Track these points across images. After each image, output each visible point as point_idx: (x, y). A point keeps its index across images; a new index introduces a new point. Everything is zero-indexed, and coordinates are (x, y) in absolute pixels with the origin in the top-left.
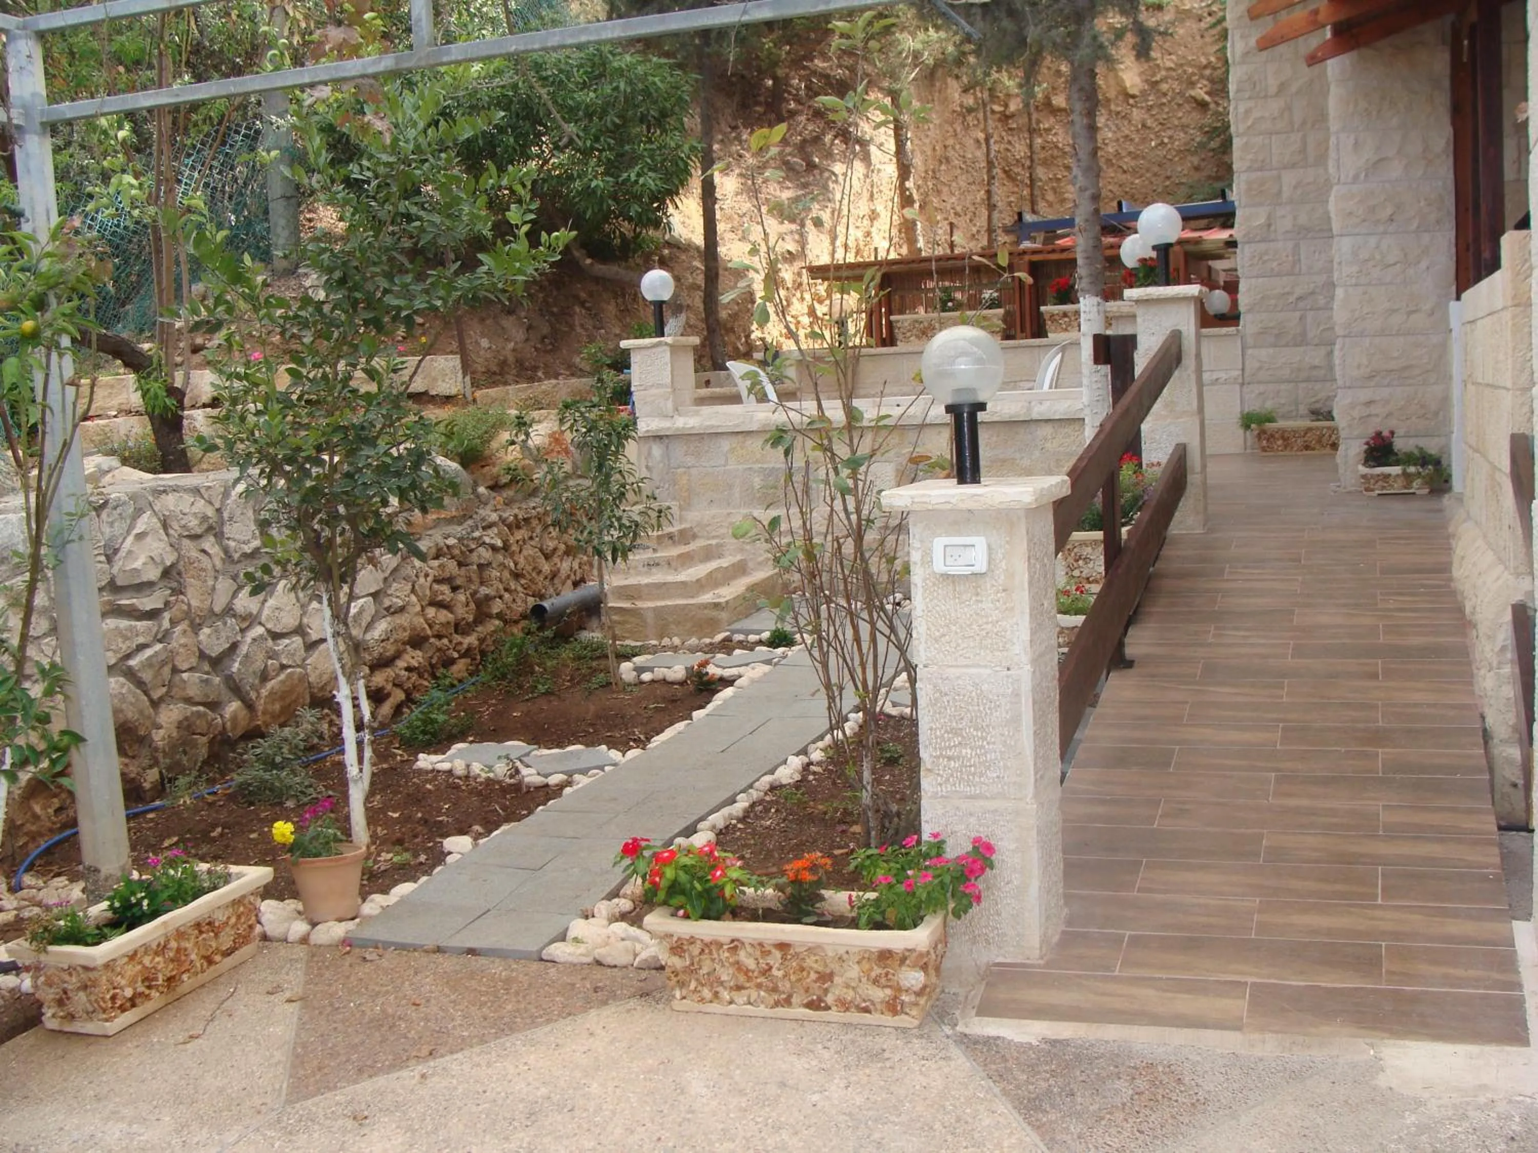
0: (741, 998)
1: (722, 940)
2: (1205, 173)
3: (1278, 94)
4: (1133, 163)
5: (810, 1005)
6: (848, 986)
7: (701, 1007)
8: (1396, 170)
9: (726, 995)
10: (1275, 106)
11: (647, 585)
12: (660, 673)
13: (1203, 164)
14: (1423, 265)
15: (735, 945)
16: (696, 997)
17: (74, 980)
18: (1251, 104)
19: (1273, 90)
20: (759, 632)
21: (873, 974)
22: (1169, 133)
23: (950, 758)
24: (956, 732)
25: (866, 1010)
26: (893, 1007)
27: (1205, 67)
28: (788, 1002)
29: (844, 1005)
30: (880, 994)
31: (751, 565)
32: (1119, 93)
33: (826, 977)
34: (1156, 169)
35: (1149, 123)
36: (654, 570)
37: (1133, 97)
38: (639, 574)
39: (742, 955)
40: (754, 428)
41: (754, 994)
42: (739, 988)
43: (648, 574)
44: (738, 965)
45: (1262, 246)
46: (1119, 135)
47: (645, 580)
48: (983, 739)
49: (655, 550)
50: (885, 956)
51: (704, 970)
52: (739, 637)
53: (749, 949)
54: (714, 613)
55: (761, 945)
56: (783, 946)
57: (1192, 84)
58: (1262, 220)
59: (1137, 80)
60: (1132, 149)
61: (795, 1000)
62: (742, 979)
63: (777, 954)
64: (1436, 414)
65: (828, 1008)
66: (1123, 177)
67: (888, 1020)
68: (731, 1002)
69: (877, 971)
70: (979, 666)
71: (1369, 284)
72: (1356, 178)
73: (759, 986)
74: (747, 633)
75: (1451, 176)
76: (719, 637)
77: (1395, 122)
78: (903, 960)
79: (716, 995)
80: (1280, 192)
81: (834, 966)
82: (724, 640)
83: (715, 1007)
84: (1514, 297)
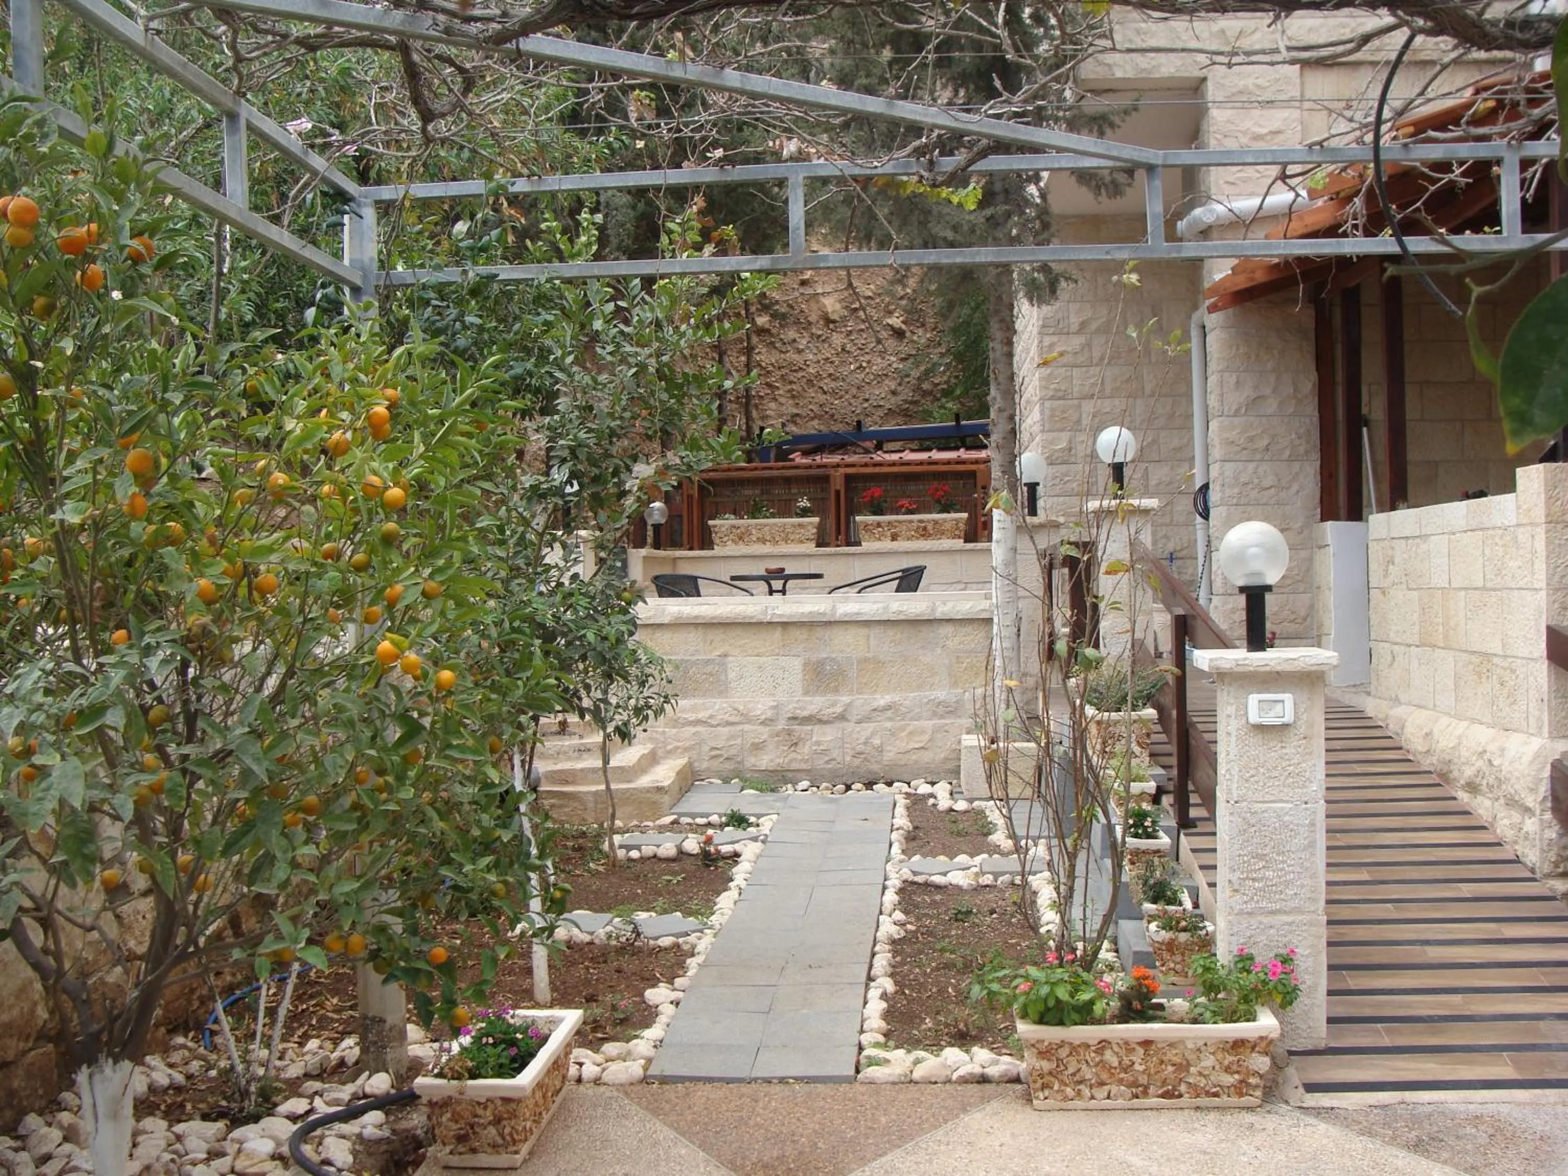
0: (1101, 1093)
1: (1091, 1042)
2: (901, 397)
3: (1079, 332)
4: (833, 385)
5: (1166, 1095)
6: (1200, 1074)
7: (1064, 1105)
8: (1271, 406)
9: (1087, 1092)
10: (1077, 342)
11: (582, 770)
12: (648, 851)
13: (900, 389)
14: (1295, 488)
15: (1104, 1044)
16: (1059, 1096)
17: (488, 1113)
18: (1055, 339)
19: (1075, 327)
20: (707, 815)
21: (1226, 1062)
22: (867, 357)
23: (1254, 880)
24: (1261, 857)
25: (1216, 1095)
26: (1241, 1088)
27: (902, 298)
28: (1145, 1093)
29: (1197, 1092)
30: (1229, 1080)
31: (660, 753)
32: (821, 317)
33: (1183, 1067)
34: (854, 391)
35: (848, 347)
36: (585, 755)
37: (834, 322)
38: (569, 759)
39: (1109, 1056)
40: (666, 621)
41: (1114, 1089)
42: (1102, 1084)
43: (579, 758)
44: (1102, 1064)
45: (1064, 468)
46: (820, 357)
47: (580, 765)
48: (1283, 862)
49: (581, 737)
50: (1238, 1044)
51: (1071, 1070)
52: (685, 820)
53: (1116, 1048)
54: (656, 797)
55: (1127, 1043)
56: (1146, 1044)
57: (890, 313)
58: (1064, 445)
59: (838, 306)
60: (831, 371)
61: (1152, 1090)
62: (1104, 1076)
63: (1141, 1051)
64: (1305, 619)
65: (1180, 1096)
66: (822, 398)
67: (1235, 1100)
68: (1093, 1098)
69: (1230, 1059)
70: (1281, 801)
71: (1248, 504)
72: (1238, 411)
73: (1121, 1082)
74: (693, 816)
75: (1316, 413)
76: (668, 820)
77: (1269, 366)
78: (1253, 1048)
79: (1079, 1093)
80: (1079, 421)
81: (1191, 1057)
82: (673, 823)
83: (1078, 1103)
84: (1547, 516)
